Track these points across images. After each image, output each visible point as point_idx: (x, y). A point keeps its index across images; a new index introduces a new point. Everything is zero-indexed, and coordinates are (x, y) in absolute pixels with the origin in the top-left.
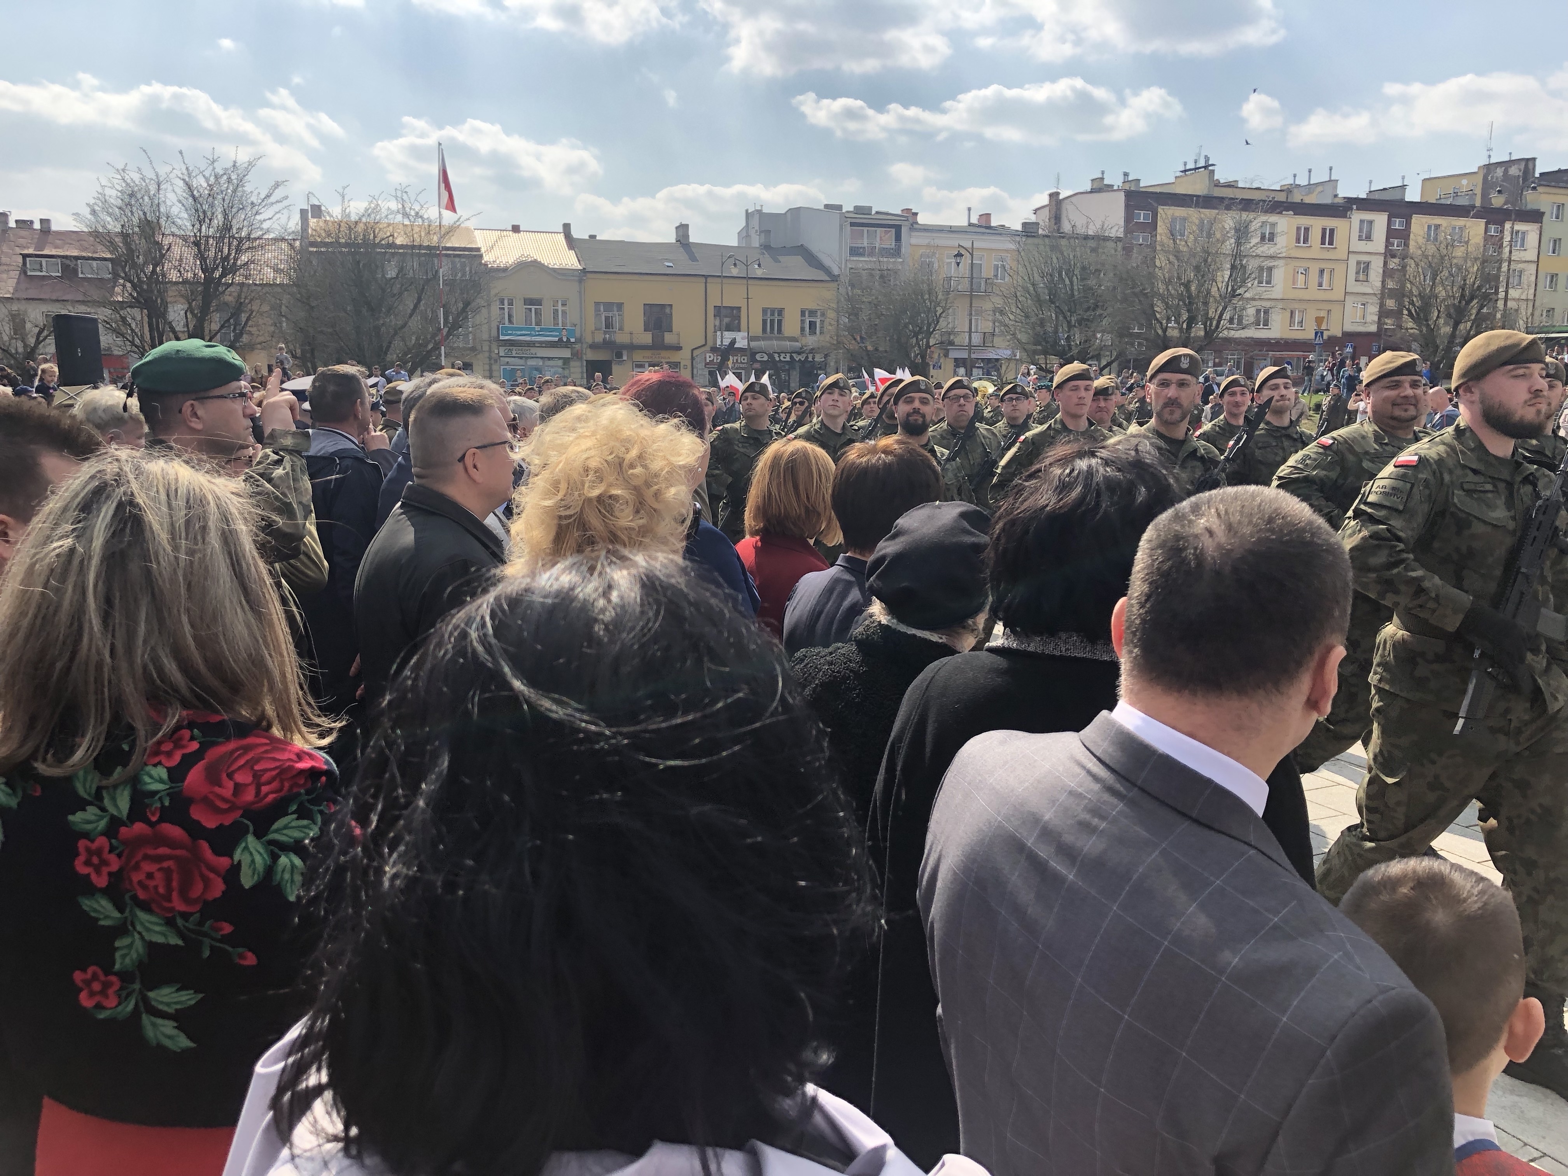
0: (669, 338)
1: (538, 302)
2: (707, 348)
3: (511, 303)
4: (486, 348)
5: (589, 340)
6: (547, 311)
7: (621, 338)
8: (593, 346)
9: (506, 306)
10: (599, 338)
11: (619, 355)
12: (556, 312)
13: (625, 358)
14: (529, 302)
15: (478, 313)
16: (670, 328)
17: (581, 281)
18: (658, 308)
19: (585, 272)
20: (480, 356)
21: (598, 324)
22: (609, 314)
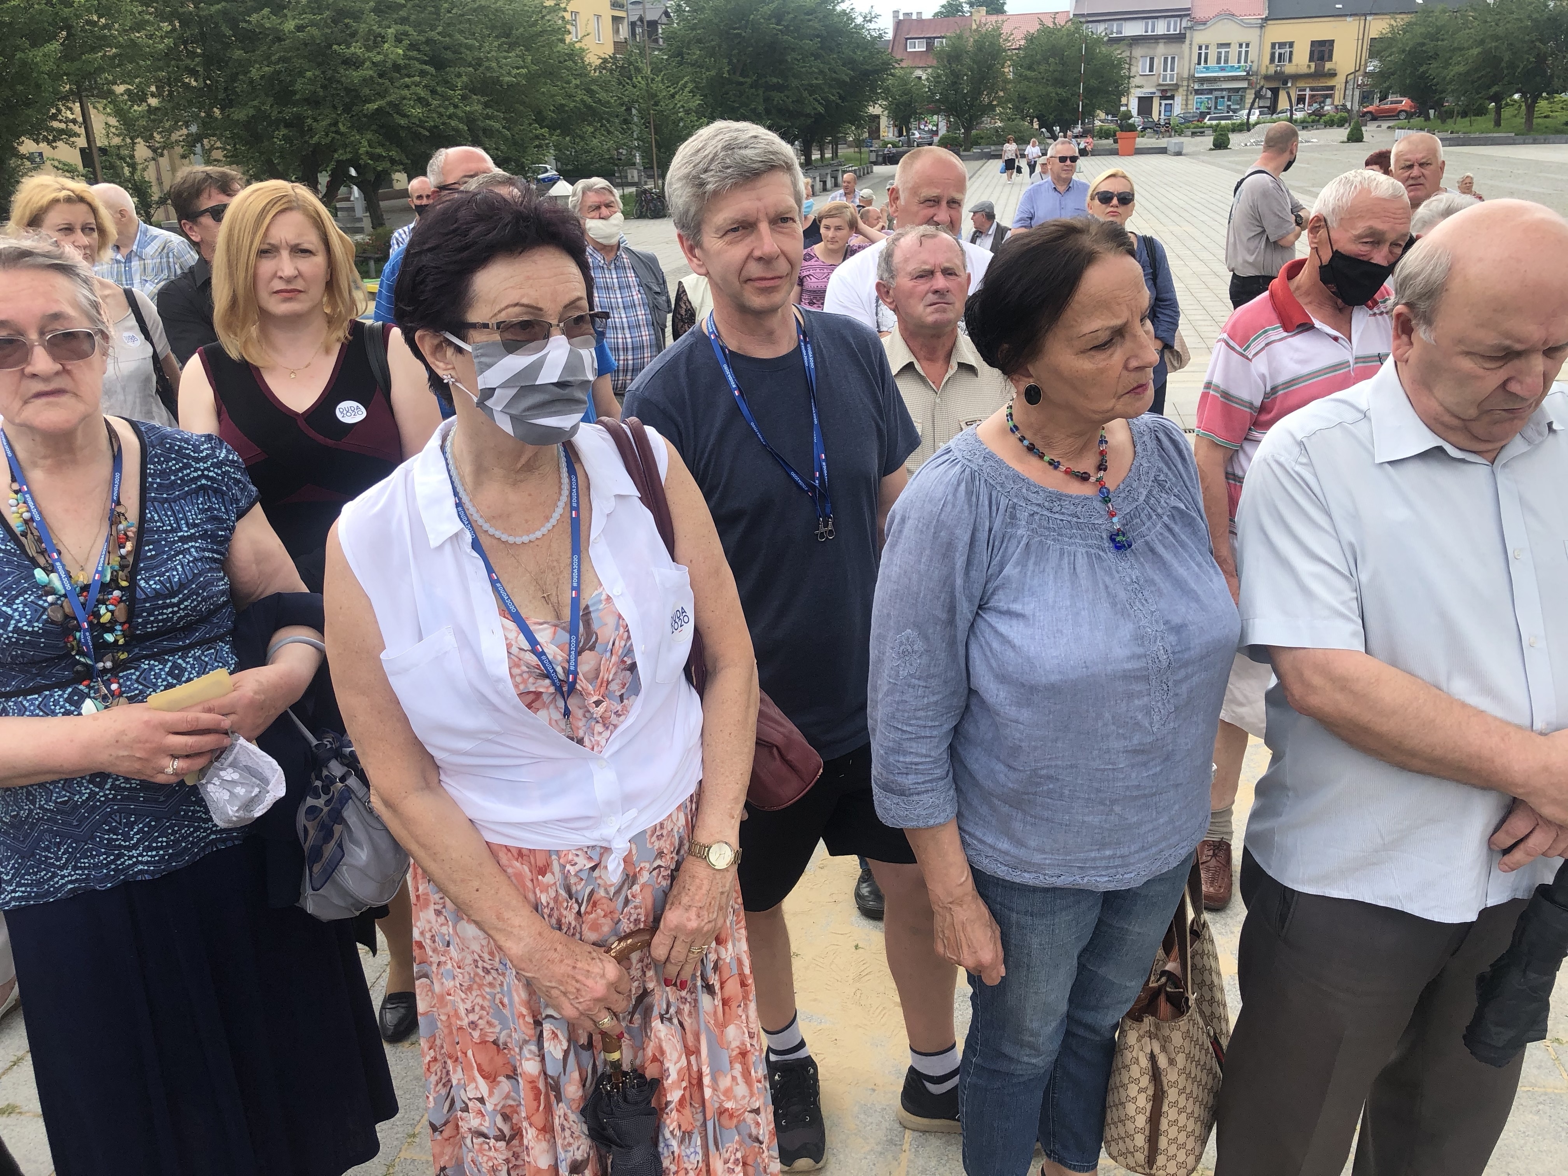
0: (1328, 66)
1: (1228, 45)
2: (1361, 72)
3: (1207, 47)
4: (1185, 83)
5: (1263, 71)
6: (1234, 51)
7: (1289, 69)
8: (1267, 78)
9: (1203, 51)
10: (1272, 70)
11: (1285, 83)
12: (1240, 53)
13: (1289, 85)
14: (1221, 45)
15: (1181, 58)
16: (1330, 59)
17: (1262, 27)
18: (1322, 43)
19: (1266, 19)
20: (1181, 90)
21: (1272, 60)
22: (1282, 51)
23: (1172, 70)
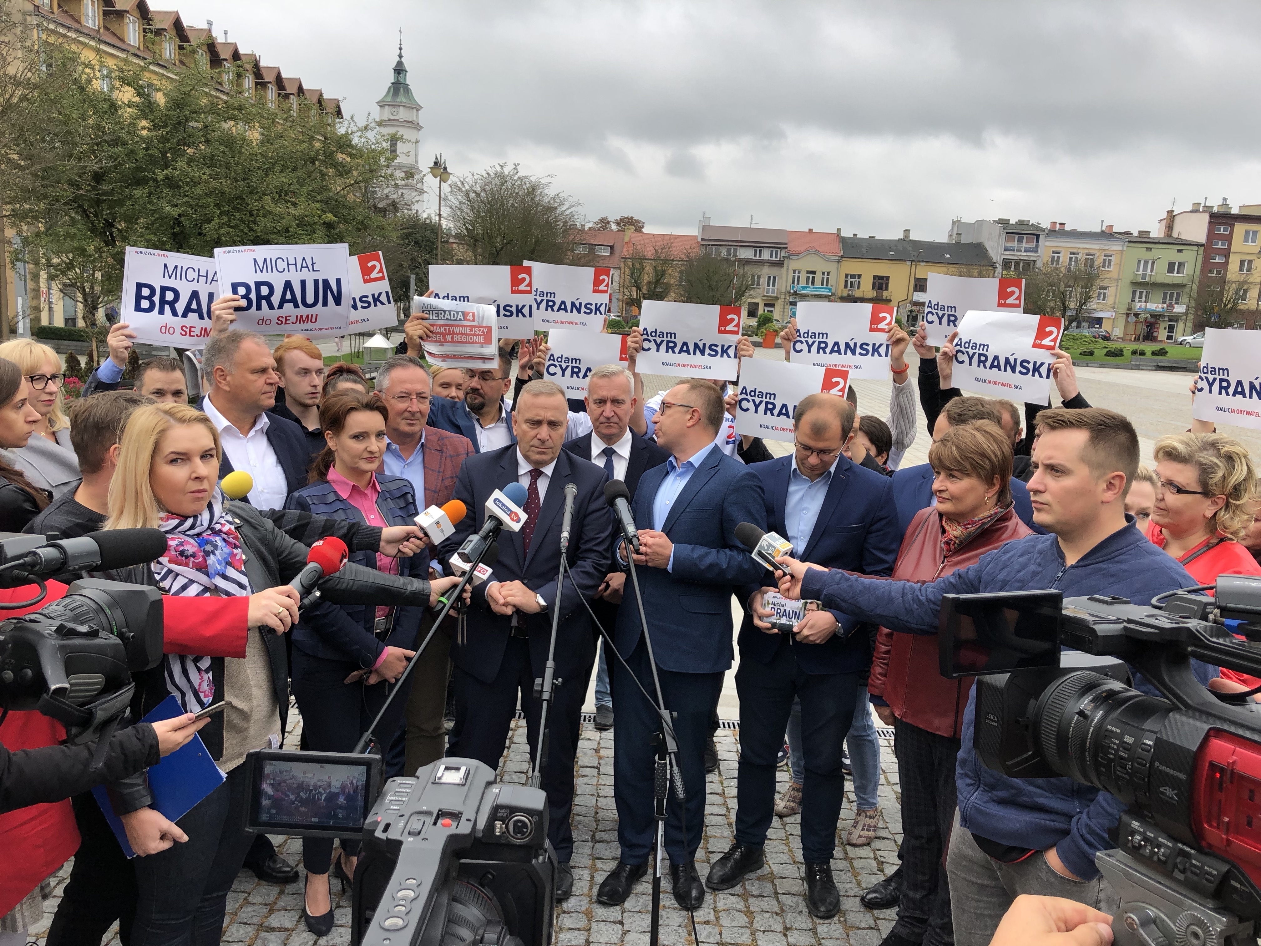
0: (885, 294)
1: (814, 272)
2: (908, 301)
3: (799, 272)
4: (783, 296)
6: (818, 277)
7: (858, 293)
8: (842, 298)
9: (797, 275)
10: (845, 293)
12: (823, 278)
14: (808, 272)
15: (781, 278)
16: (887, 289)
17: (839, 262)
18: (881, 278)
19: (842, 257)
20: (779, 301)
21: (846, 286)
22: (853, 280)
23: (774, 285)
